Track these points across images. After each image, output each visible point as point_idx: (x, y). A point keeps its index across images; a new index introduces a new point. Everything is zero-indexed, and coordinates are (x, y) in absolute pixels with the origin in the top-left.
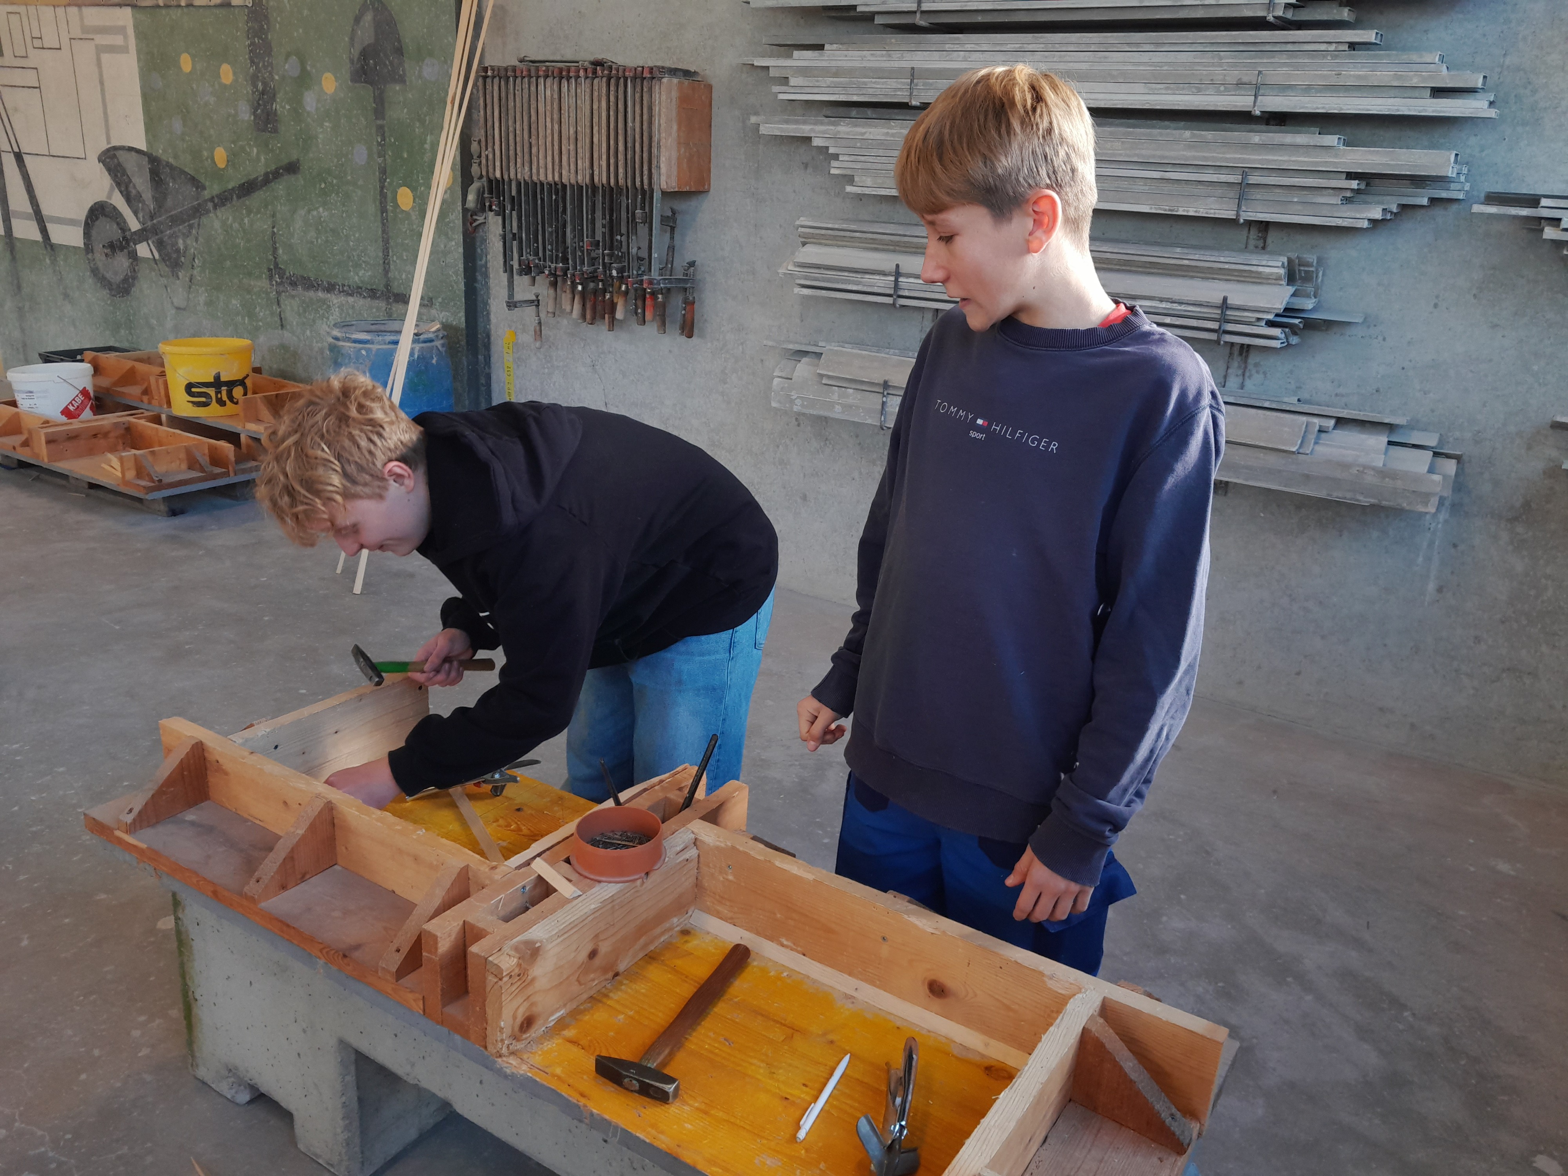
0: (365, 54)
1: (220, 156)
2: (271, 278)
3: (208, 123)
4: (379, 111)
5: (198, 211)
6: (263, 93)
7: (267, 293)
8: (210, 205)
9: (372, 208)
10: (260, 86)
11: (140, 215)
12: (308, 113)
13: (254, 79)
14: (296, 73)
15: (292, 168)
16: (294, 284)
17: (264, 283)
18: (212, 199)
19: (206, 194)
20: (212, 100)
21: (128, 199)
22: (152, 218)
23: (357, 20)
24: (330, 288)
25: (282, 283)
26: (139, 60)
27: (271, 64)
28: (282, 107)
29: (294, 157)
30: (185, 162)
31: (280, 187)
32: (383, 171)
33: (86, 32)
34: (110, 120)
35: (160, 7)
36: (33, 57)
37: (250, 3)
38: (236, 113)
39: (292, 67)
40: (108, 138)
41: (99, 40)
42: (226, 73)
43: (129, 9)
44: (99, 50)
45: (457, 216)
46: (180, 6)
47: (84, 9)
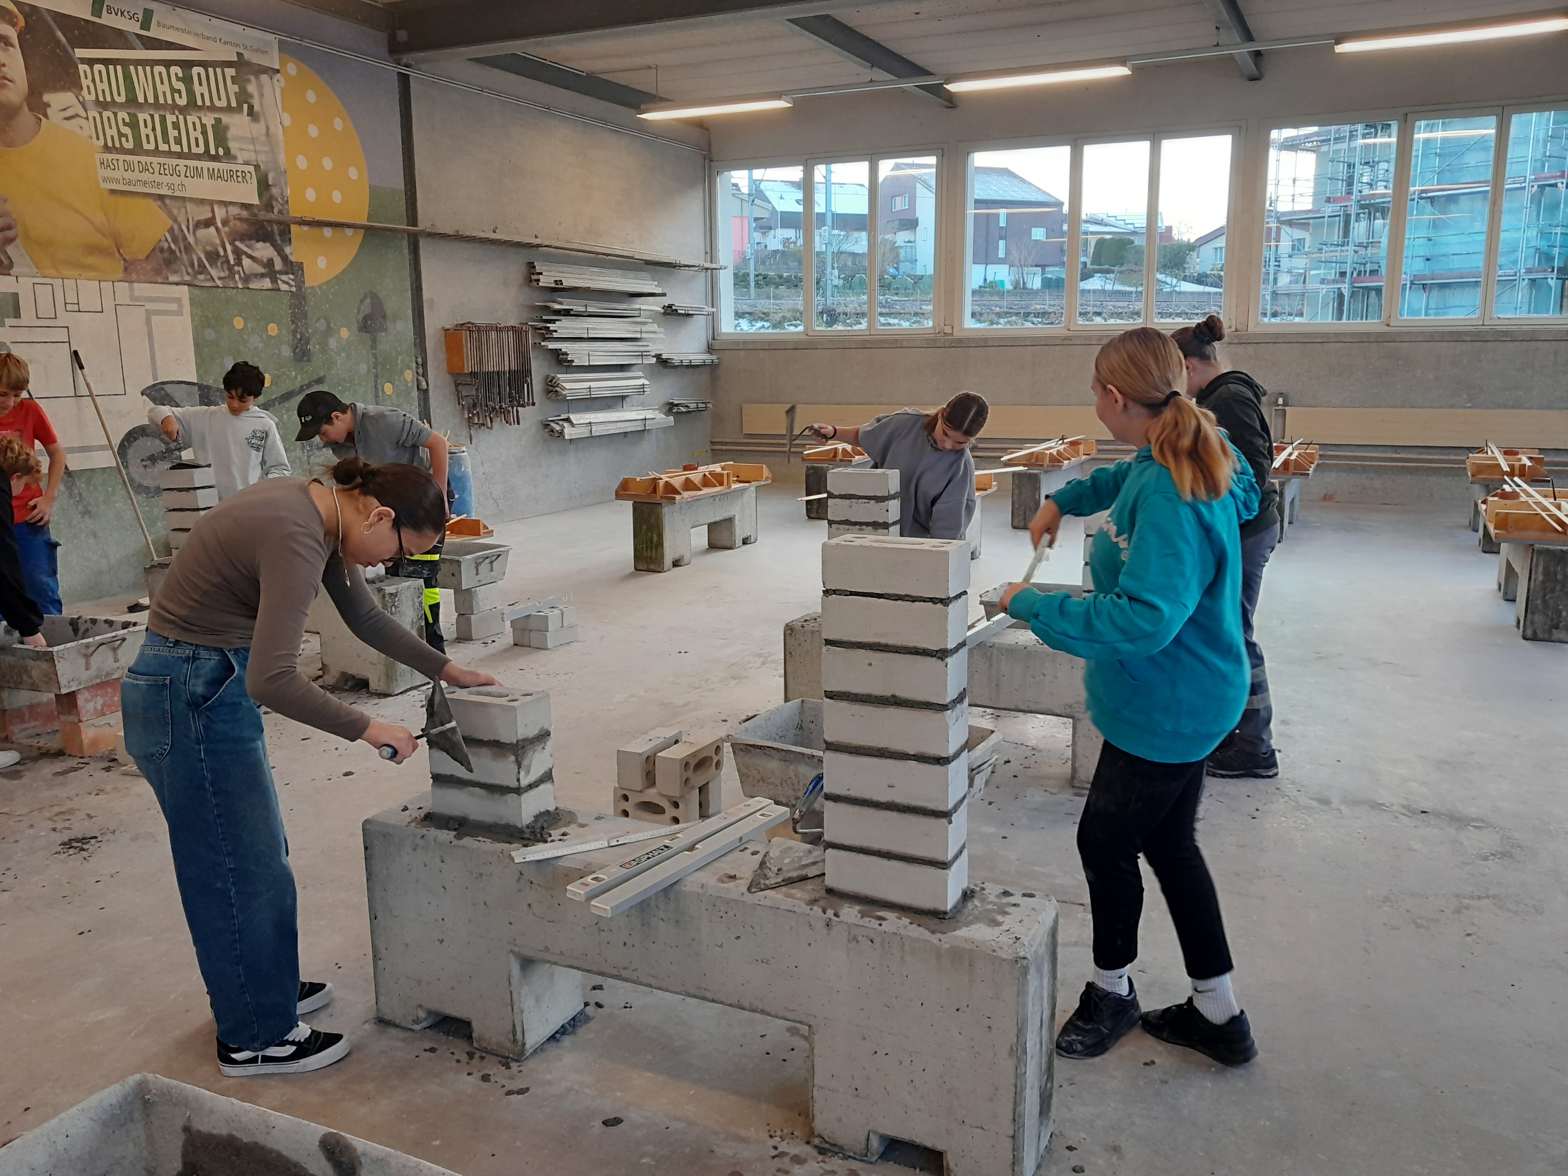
0: (366, 318)
4: (374, 346)
6: (301, 339)
7: (300, 459)
10: (298, 336)
12: (332, 350)
13: (294, 332)
14: (323, 328)
20: (261, 345)
23: (362, 302)
26: (193, 320)
27: (307, 324)
28: (312, 347)
29: (322, 375)
32: (376, 376)
33: (136, 301)
34: (158, 363)
35: (218, 287)
36: (64, 318)
37: (294, 289)
38: (280, 352)
39: (321, 325)
40: (155, 377)
41: (150, 306)
42: (273, 329)
43: (186, 287)
44: (149, 314)
45: (415, 393)
46: (237, 288)
47: (135, 284)
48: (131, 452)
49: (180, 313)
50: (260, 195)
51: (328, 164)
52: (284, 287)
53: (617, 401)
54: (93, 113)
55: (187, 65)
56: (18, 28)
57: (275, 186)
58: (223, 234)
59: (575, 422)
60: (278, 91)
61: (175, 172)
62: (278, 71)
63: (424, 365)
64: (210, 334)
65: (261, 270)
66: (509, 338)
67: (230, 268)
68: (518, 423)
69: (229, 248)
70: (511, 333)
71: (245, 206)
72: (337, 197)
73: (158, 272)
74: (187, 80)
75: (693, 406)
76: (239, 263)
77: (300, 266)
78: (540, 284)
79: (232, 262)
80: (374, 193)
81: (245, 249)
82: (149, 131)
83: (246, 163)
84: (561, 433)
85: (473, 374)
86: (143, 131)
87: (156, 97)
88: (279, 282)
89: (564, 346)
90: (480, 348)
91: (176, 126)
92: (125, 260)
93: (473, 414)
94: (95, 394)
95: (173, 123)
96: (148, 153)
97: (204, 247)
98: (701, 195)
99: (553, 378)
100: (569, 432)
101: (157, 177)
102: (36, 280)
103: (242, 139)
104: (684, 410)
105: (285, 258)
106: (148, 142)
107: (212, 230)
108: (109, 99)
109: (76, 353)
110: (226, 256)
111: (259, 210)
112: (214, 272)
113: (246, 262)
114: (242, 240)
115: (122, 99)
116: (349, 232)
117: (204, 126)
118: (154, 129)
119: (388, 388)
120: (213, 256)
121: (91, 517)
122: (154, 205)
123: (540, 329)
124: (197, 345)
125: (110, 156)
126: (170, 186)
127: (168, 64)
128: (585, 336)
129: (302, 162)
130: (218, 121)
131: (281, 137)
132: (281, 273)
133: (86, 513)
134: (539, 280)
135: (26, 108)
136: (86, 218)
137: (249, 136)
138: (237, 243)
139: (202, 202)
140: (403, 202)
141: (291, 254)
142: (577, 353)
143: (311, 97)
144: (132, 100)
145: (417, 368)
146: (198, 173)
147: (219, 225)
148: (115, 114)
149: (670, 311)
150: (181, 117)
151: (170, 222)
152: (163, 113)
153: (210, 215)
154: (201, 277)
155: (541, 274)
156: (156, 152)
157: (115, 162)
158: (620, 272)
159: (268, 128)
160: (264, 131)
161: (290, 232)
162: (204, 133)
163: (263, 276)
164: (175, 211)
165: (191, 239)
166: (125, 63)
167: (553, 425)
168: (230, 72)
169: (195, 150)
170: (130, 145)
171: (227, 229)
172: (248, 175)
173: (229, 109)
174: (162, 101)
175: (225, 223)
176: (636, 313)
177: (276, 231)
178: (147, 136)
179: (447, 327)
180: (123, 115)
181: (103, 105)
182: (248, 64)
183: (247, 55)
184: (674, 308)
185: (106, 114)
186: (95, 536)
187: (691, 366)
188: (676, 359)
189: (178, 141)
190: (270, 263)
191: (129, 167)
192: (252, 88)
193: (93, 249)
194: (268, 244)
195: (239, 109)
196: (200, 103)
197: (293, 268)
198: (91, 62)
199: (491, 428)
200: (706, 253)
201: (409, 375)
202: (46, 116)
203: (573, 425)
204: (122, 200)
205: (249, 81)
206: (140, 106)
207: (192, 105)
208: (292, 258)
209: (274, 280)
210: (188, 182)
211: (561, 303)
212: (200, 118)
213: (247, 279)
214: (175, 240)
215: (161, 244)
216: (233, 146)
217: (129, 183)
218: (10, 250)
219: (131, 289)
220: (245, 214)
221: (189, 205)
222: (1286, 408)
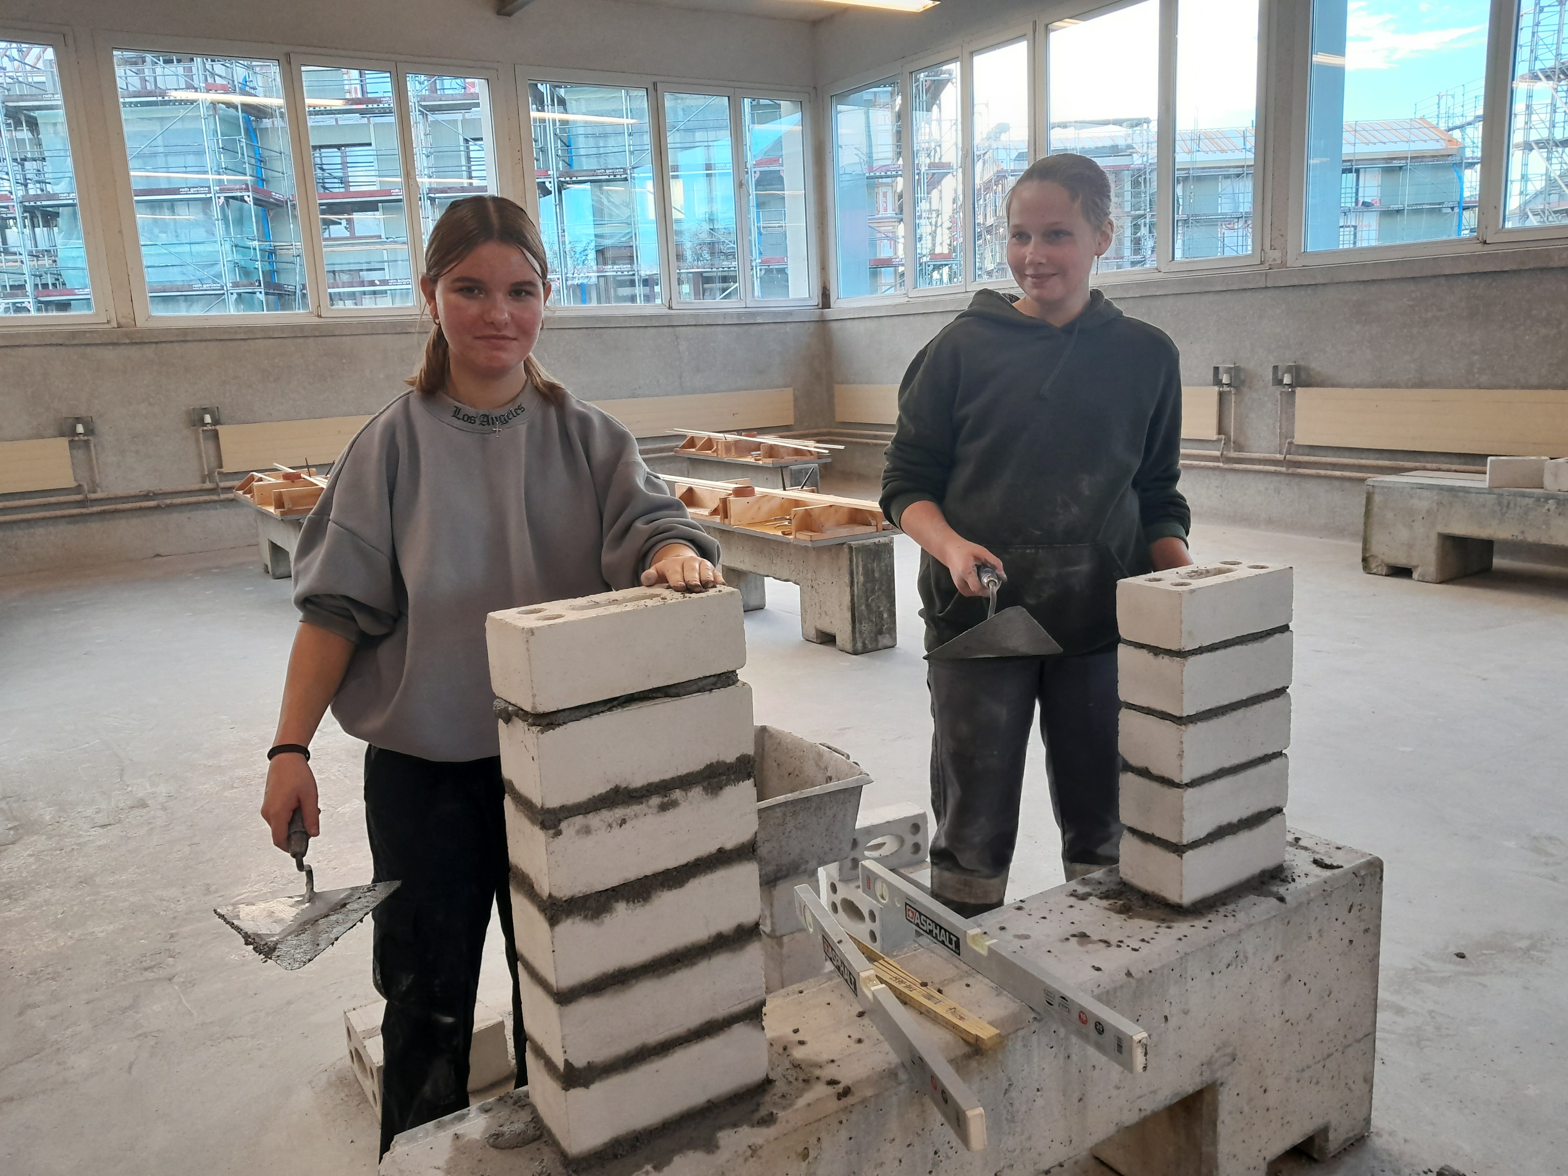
222: (218, 427)
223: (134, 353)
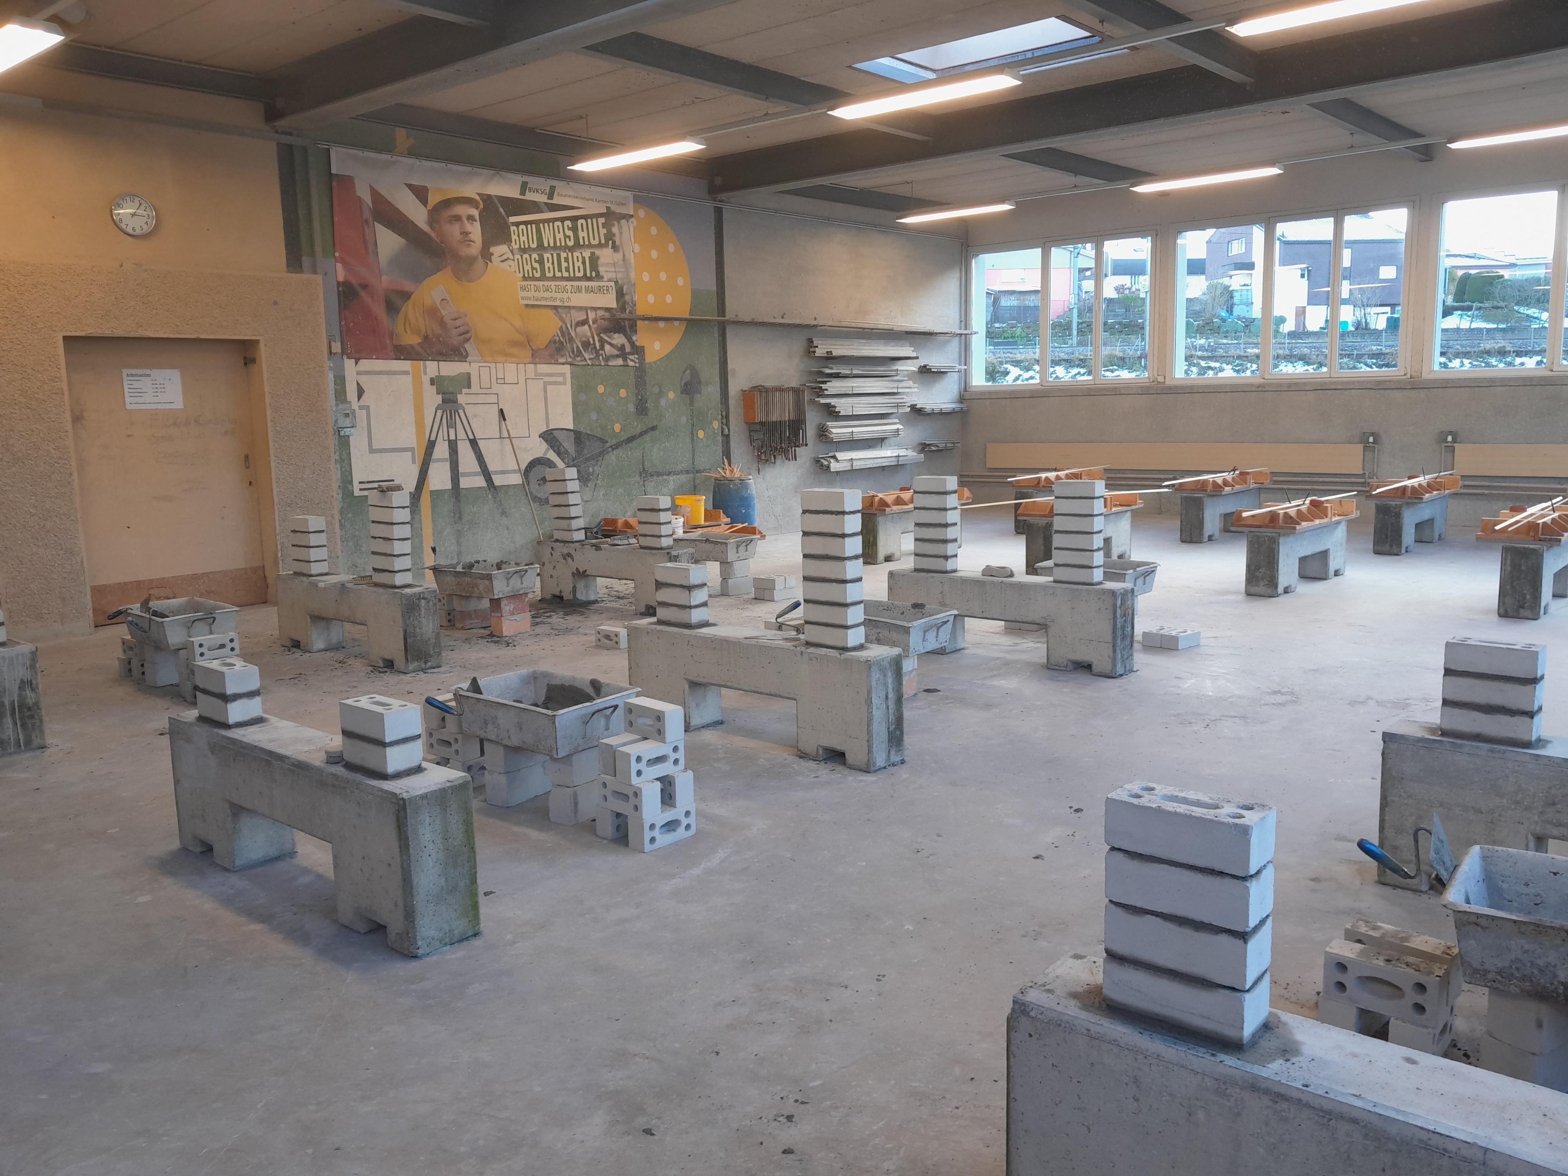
0: (686, 384)
1: (617, 427)
2: (641, 475)
3: (611, 414)
4: (691, 404)
5: (602, 453)
6: (641, 399)
7: (639, 483)
8: (610, 449)
9: (688, 440)
10: (639, 397)
11: (566, 460)
12: (662, 407)
13: (636, 394)
14: (657, 392)
15: (654, 428)
16: (652, 476)
17: (637, 478)
18: (611, 447)
19: (608, 445)
20: (614, 404)
21: (559, 454)
22: (573, 460)
23: (684, 372)
24: (669, 474)
25: (646, 476)
26: (572, 388)
27: (646, 389)
28: (649, 405)
29: (655, 424)
30: (598, 433)
31: (647, 437)
32: (692, 425)
33: (538, 376)
34: (550, 416)
35: (589, 365)
36: (496, 388)
37: (637, 365)
38: (627, 409)
39: (656, 390)
40: (548, 425)
41: (546, 379)
42: (623, 393)
43: (569, 366)
44: (546, 384)
45: (720, 438)
46: (601, 365)
47: (538, 365)
48: (531, 474)
49: (564, 383)
50: (618, 301)
51: (663, 276)
52: (631, 364)
53: (877, 442)
54: (518, 256)
55: (574, 219)
56: (479, 209)
57: (627, 294)
58: (593, 329)
59: (839, 459)
60: (632, 229)
61: (565, 290)
62: (632, 216)
63: (727, 417)
64: (583, 397)
65: (616, 352)
66: (790, 398)
67: (597, 353)
68: (796, 460)
69: (596, 338)
70: (791, 393)
71: (608, 310)
72: (669, 299)
73: (551, 356)
74: (574, 229)
75: (942, 446)
76: (602, 348)
77: (642, 348)
78: (816, 355)
79: (598, 348)
80: (695, 293)
81: (607, 338)
82: (550, 264)
83: (609, 280)
84: (828, 467)
85: (762, 424)
86: (547, 265)
87: (555, 242)
88: (628, 360)
89: (833, 401)
90: (767, 404)
91: (566, 259)
92: (533, 350)
93: (761, 453)
94: (512, 436)
95: (565, 258)
96: (549, 279)
97: (581, 338)
98: (958, 275)
99: (825, 425)
100: (834, 466)
101: (554, 295)
102: (481, 364)
103: (608, 264)
104: (934, 448)
105: (632, 344)
106: (549, 272)
107: (586, 327)
108: (527, 246)
109: (501, 411)
110: (594, 344)
111: (617, 312)
112: (587, 356)
113: (607, 347)
114: (604, 333)
115: (534, 246)
116: (677, 323)
117: (583, 258)
118: (553, 263)
119: (701, 434)
120: (586, 345)
121: (506, 516)
122: (551, 313)
123: (815, 388)
124: (574, 404)
125: (526, 283)
126: (562, 300)
127: (562, 220)
128: (850, 392)
129: (646, 277)
130: (593, 254)
131: (633, 261)
132: (630, 354)
133: (503, 513)
134: (815, 352)
135: (480, 257)
136: (511, 324)
137: (612, 262)
138: (602, 335)
139: (580, 308)
140: (715, 300)
141: (637, 340)
142: (843, 406)
143: (654, 231)
144: (541, 246)
145: (722, 419)
146: (579, 290)
147: (591, 323)
148: (530, 256)
149: (925, 371)
150: (570, 254)
151: (561, 323)
152: (558, 252)
153: (585, 317)
154: (578, 359)
155: (817, 347)
156: (555, 278)
157: (529, 287)
158: (882, 341)
159: (624, 255)
160: (622, 257)
161: (636, 326)
162: (584, 263)
163: (617, 356)
164: (564, 316)
165: (573, 334)
166: (537, 222)
167: (823, 461)
168: (602, 220)
169: (577, 274)
170: (538, 275)
171: (595, 326)
172: (611, 288)
173: (600, 245)
174: (558, 244)
175: (594, 322)
176: (894, 373)
177: (627, 327)
178: (549, 268)
179: (745, 389)
180: (535, 256)
181: (523, 251)
182: (614, 213)
183: (614, 208)
184: (928, 367)
185: (526, 256)
186: (508, 528)
187: (942, 414)
188: (928, 408)
189: (567, 269)
190: (622, 348)
191: (537, 289)
192: (615, 230)
193: (515, 344)
194: (622, 335)
195: (606, 245)
196: (582, 243)
197: (639, 351)
198: (517, 224)
199: (775, 463)
200: (961, 321)
201: (716, 425)
202: (491, 261)
203: (837, 460)
204: (533, 311)
205: (613, 225)
206: (545, 249)
207: (577, 246)
208: (637, 344)
209: (625, 360)
210: (571, 296)
211: (832, 369)
212: (581, 253)
213: (607, 359)
214: (563, 335)
215: (555, 338)
216: (601, 269)
217: (537, 300)
218: (467, 346)
219: (536, 369)
220: (607, 315)
221: (572, 311)
222: (1455, 445)
223: (1413, 394)
